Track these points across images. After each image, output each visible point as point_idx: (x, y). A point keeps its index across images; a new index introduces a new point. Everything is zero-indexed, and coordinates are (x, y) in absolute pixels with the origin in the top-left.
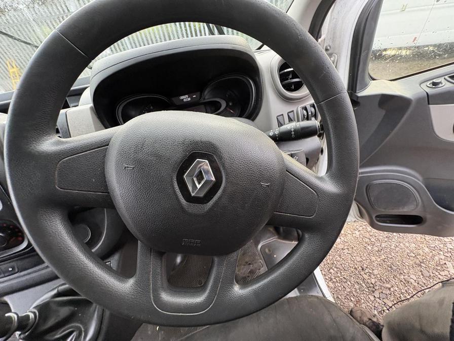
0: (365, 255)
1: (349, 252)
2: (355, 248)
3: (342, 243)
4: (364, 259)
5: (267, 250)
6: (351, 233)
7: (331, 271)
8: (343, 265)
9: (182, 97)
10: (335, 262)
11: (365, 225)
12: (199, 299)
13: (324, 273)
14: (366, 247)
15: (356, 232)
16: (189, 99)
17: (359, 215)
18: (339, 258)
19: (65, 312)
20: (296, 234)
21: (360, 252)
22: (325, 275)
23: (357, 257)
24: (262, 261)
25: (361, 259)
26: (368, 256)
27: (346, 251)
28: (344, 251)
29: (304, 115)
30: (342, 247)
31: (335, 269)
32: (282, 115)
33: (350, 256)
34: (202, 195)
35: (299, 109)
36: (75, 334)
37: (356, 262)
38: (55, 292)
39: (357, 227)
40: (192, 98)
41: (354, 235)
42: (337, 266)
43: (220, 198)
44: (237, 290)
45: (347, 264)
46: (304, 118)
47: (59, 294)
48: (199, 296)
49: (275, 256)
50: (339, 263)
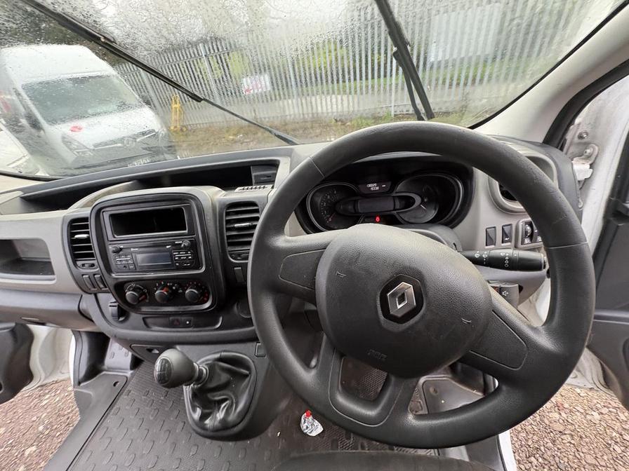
0: (605, 457)
1: (573, 442)
2: (587, 440)
3: (561, 421)
4: (603, 463)
5: (431, 390)
6: (582, 411)
7: (532, 459)
8: (557, 459)
9: (370, 185)
10: (542, 448)
11: (615, 408)
12: (371, 413)
13: (518, 458)
14: (610, 445)
15: (593, 413)
16: (377, 188)
17: (602, 381)
18: (550, 445)
19: (224, 377)
20: (481, 381)
21: (597, 450)
22: (519, 461)
23: (588, 457)
24: (422, 402)
25: (594, 462)
26: (612, 462)
27: (567, 438)
28: (562, 437)
29: (526, 232)
30: (561, 428)
31: (540, 460)
32: (494, 227)
33: (573, 450)
34: (399, 315)
35: (521, 224)
36: (228, 402)
37: (584, 463)
38: (217, 356)
39: (598, 406)
40: (381, 188)
41: (588, 417)
42: (545, 456)
43: (416, 323)
44: (410, 419)
45: (566, 460)
46: (526, 234)
47: (221, 359)
48: (371, 410)
49: (443, 402)
50: (549, 453)
